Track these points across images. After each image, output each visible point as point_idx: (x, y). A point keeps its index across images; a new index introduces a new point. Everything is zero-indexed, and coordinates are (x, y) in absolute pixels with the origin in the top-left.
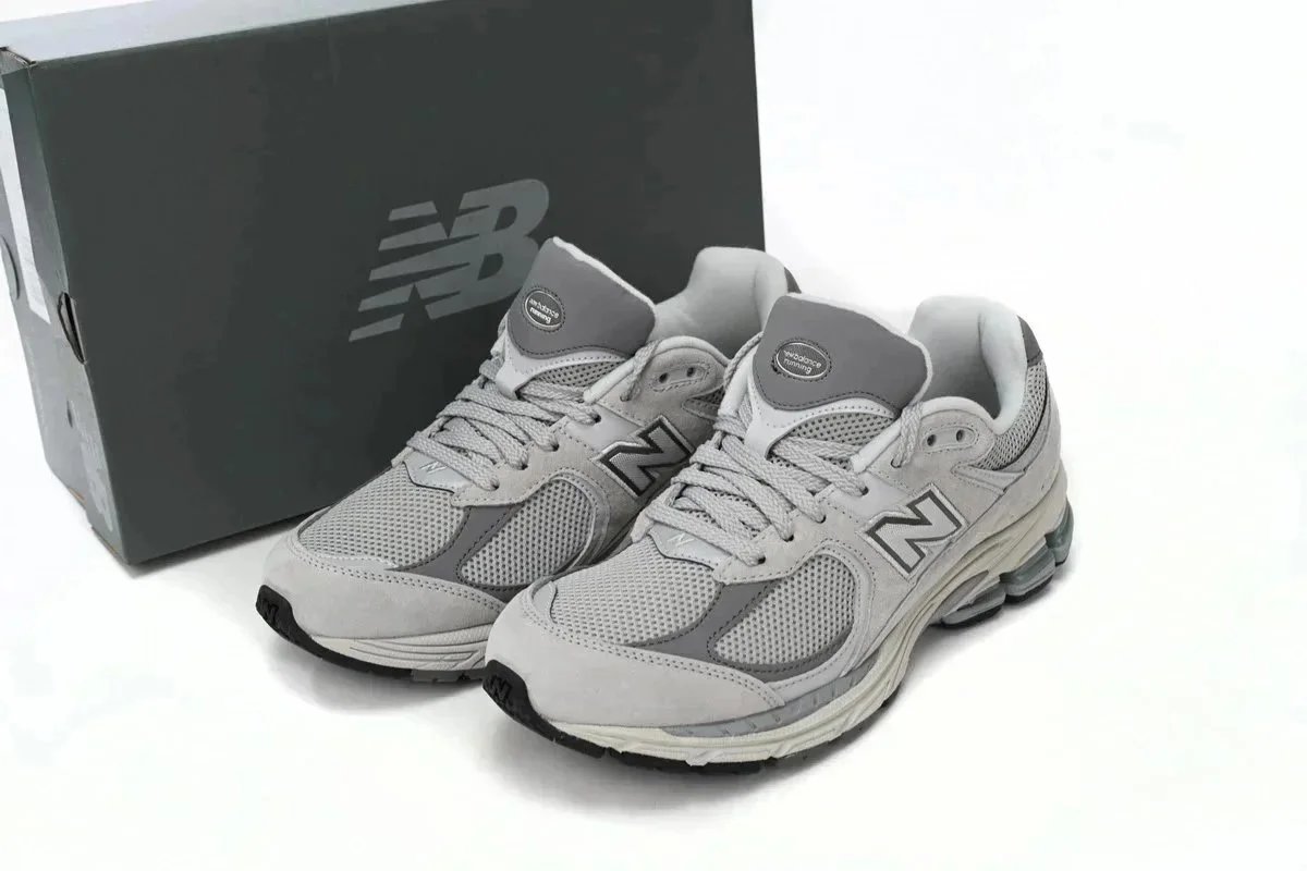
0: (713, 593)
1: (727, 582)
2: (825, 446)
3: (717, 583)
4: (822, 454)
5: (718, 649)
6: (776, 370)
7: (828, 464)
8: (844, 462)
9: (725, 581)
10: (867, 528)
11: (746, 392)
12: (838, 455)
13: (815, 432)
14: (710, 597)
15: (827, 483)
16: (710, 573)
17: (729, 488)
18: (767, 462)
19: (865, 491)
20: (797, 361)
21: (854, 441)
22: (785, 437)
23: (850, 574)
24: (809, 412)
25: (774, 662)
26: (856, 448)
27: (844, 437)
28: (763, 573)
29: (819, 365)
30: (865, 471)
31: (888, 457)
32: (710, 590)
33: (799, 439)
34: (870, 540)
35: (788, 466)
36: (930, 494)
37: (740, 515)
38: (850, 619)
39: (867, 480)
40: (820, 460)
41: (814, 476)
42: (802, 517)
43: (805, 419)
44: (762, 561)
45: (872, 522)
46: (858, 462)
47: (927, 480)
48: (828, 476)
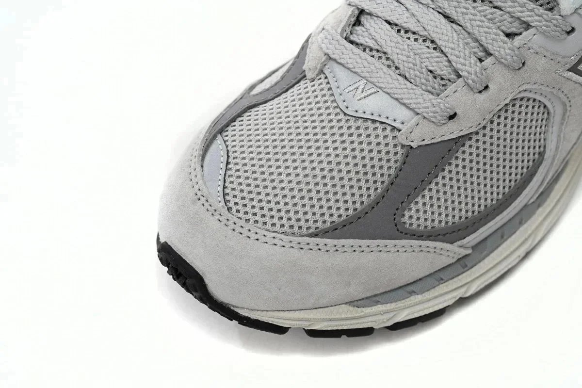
0: (399, 157)
1: (414, 145)
3: (403, 146)
5: (406, 219)
8: (549, 1)
9: (412, 144)
10: (569, 66)
14: (396, 161)
15: (527, 26)
16: (396, 133)
17: (412, 25)
19: (571, 31)
23: (545, 107)
25: (450, 224)
28: (452, 131)
30: (575, 12)
32: (396, 154)
34: (571, 74)
35: (483, 1)
37: (428, 64)
38: (542, 149)
39: (575, 21)
41: (512, 17)
42: (497, 66)
44: (452, 117)
48: (529, 19)
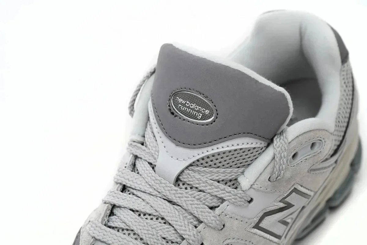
2: (218, 172)
4: (217, 178)
6: (173, 113)
7: (222, 186)
8: (234, 183)
10: (253, 225)
11: (148, 119)
12: (228, 177)
13: (210, 163)
15: (223, 200)
18: (176, 188)
19: (251, 201)
20: (189, 107)
21: (239, 165)
22: (187, 168)
24: (204, 150)
26: (241, 170)
27: (231, 164)
29: (207, 112)
30: (251, 187)
31: (266, 176)
33: (198, 168)
34: (256, 231)
35: (191, 188)
36: (295, 190)
37: (161, 233)
39: (252, 194)
40: (216, 183)
41: (212, 196)
42: (207, 229)
43: (202, 156)
45: (256, 220)
46: (245, 181)
47: (293, 183)
48: (222, 196)
